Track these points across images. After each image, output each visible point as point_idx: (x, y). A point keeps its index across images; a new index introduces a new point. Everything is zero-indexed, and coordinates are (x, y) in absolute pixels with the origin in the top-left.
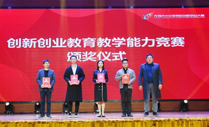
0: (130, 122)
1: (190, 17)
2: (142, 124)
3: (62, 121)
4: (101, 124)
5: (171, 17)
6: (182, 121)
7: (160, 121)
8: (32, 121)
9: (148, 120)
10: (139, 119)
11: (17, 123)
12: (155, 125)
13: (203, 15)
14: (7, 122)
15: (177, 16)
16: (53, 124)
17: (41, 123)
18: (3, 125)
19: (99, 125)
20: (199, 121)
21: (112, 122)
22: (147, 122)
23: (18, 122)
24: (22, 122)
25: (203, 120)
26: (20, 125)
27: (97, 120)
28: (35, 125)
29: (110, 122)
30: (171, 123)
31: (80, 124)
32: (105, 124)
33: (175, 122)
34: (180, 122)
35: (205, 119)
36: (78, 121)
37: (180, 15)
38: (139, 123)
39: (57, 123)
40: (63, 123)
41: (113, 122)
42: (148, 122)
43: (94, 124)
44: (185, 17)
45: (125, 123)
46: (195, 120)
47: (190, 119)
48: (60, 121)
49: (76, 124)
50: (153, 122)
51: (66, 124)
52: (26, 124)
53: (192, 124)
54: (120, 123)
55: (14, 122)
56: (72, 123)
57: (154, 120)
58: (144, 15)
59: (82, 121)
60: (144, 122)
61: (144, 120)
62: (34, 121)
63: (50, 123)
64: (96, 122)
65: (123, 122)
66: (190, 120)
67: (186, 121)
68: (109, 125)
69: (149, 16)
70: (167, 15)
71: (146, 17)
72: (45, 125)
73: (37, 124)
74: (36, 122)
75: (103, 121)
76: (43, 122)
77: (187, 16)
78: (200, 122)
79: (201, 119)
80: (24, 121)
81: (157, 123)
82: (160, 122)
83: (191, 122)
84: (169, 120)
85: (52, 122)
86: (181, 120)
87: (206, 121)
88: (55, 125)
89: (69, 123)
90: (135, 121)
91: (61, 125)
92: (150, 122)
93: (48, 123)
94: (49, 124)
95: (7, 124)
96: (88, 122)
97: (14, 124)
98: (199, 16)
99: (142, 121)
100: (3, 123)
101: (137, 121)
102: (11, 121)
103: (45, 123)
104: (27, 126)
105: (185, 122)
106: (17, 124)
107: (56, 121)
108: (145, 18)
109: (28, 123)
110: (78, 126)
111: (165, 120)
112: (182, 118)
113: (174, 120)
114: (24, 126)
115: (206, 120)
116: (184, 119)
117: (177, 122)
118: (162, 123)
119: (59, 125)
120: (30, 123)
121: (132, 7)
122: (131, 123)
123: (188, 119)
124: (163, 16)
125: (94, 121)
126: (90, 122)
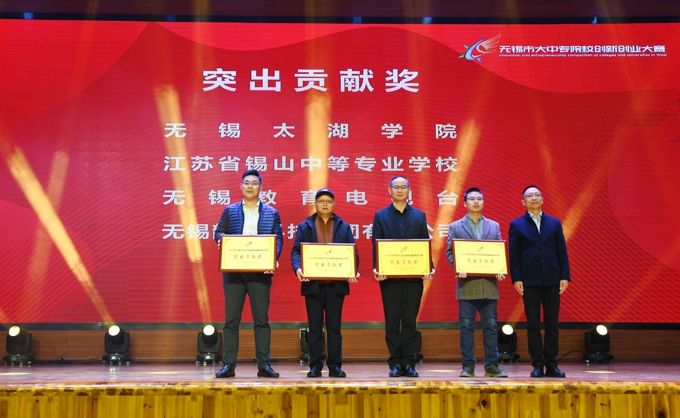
0: (404, 392)
1: (618, 53)
2: (444, 401)
3: (187, 388)
4: (313, 399)
5: (555, 53)
6: (575, 393)
7: (503, 391)
8: (88, 387)
9: (462, 389)
10: (433, 385)
11: (38, 393)
12: (485, 403)
13: (660, 49)
14: (7, 391)
15: (574, 48)
16: (156, 397)
17: (118, 393)
19: (306, 403)
20: (630, 395)
21: (347, 393)
22: (460, 393)
23: (44, 390)
24: (57, 391)
25: (644, 389)
27: (300, 385)
28: (100, 401)
29: (342, 392)
30: (537, 400)
31: (243, 397)
32: (323, 398)
33: (551, 395)
34: (569, 397)
35: (651, 388)
36: (239, 389)
37: (584, 47)
38: (433, 395)
39: (171, 394)
40: (188, 393)
41: (351, 391)
42: (463, 395)
43: (290, 397)
44: (602, 53)
45: (388, 395)
46: (617, 392)
47: (599, 388)
48: (178, 387)
49: (231, 397)
50: (478, 395)
51: (200, 398)
52: (70, 398)
53: (605, 402)
54: (374, 395)
55: (29, 391)
56: (220, 396)
57: (483, 387)
58: (467, 47)
59: (250, 389)
60: (450, 392)
61: (450, 387)
62: (94, 386)
63: (146, 395)
64: (297, 392)
65: (383, 391)
66: (601, 391)
67: (587, 393)
68: (337, 402)
69: (481, 48)
70: (541, 48)
72: (132, 400)
73: (104, 396)
74: (103, 390)
75: (318, 388)
76: (124, 389)
77: (608, 49)
78: (632, 398)
79: (637, 388)
80: (61, 387)
82: (504, 395)
83: (603, 398)
84: (530, 390)
85: (155, 390)
86: (572, 389)
87: (653, 395)
88: (164, 400)
89: (210, 393)
90: (422, 389)
91: (184, 400)
92: (469, 395)
93: (140, 393)
94: (142, 397)
95: (6, 398)
96: (270, 393)
97: (29, 395)
98: (647, 52)
99: (445, 390)
101: (429, 391)
102: (21, 387)
103: (131, 394)
104: (71, 402)
105: (582, 397)
106: (40, 397)
107: (167, 386)
109: (74, 394)
110: (238, 403)
111: (518, 390)
112: (575, 384)
113: (548, 389)
114: (61, 403)
115: (654, 392)
116: (582, 388)
117: (556, 395)
118: (508, 397)
119: (177, 401)
120: (82, 394)
121: (427, 20)
122: (408, 395)
123: (594, 387)
124: (529, 48)
125: (290, 389)
126: (277, 393)
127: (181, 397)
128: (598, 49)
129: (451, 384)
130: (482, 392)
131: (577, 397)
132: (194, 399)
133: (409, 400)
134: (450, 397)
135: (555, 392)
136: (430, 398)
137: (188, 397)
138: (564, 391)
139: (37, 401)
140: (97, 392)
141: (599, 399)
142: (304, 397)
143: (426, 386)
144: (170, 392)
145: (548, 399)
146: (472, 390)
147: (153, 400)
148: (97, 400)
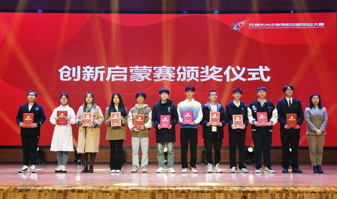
0: (208, 192)
1: (302, 26)
2: (226, 196)
3: (107, 190)
4: (166, 195)
5: (274, 27)
6: (287, 193)
7: (254, 192)
8: (63, 189)
9: (235, 191)
10: (221, 189)
11: (40, 191)
12: (245, 197)
13: (321, 24)
14: (26, 190)
15: (282, 25)
16: (94, 194)
17: (76, 191)
18: (20, 193)
19: (162, 197)
20: (313, 194)
21: (181, 192)
22: (233, 192)
23: (43, 190)
24: (48, 190)
25: (320, 191)
26: (46, 194)
27: (159, 189)
28: (68, 195)
29: (179, 192)
30: (270, 196)
31: (133, 194)
32: (170, 195)
33: (276, 194)
34: (284, 194)
35: (323, 191)
36: (132, 190)
37: (287, 24)
38: (221, 194)
39: (100, 192)
40: (108, 192)
41: (183, 192)
42: (235, 194)
43: (155, 194)
44: (295, 26)
45: (200, 193)
46: (307, 192)
47: (299, 190)
48: (104, 189)
49: (128, 194)
50: (242, 194)
51: (114, 194)
52: (55, 193)
53: (301, 197)
54: (194, 194)
55: (36, 190)
56: (123, 193)
57: (244, 190)
58: (234, 24)
59: (136, 190)
60: (229, 192)
61: (229, 190)
62: (65, 188)
63: (89, 192)
64: (158, 192)
65: (198, 192)
66: (300, 192)
67: (293, 193)
68: (177, 197)
69: (241, 24)
70: (267, 24)
71: (238, 27)
72: (82, 194)
73: (70, 193)
74: (69, 190)
75: (168, 190)
76: (79, 190)
77: (298, 25)
78: (314, 196)
79: (316, 191)
80: (50, 188)
81: (249, 194)
82: (254, 194)
83: (300, 195)
84: (266, 191)
85: (93, 190)
86: (286, 191)
87: (324, 194)
88: (97, 195)
89: (118, 192)
90: (216, 191)
91: (106, 195)
92: (238, 194)
93: (86, 191)
94: (87, 193)
95: (26, 193)
96: (145, 192)
97: (36, 192)
98: (316, 26)
99: (227, 191)
100: (21, 191)
101: (219, 192)
102: (32, 188)
103: (82, 192)
104: (55, 196)
105: (291, 194)
106: (41, 193)
107: (98, 188)
108: (235, 28)
109: (56, 192)
110: (131, 196)
111: (260, 191)
112: (287, 188)
113: (275, 191)
114: (50, 196)
115: (325, 192)
116: (290, 190)
117: (278, 194)
118: (256, 194)
119: (103, 195)
120: (60, 192)
121: (216, 12)
122: (209, 194)
123: (296, 190)
124: (262, 24)
125: (155, 190)
126: (149, 192)
127: (105, 193)
128: (293, 25)
129: (230, 189)
130: (244, 192)
131: (288, 194)
132: (111, 194)
133: (210, 195)
134: (229, 194)
135: (278, 192)
136: (219, 195)
137: (108, 194)
138: (282, 192)
139: (40, 195)
140: (67, 191)
141: (299, 195)
142: (161, 194)
143: (218, 189)
144: (100, 191)
145: (275, 195)
146: (239, 191)
147: (92, 195)
148: (67, 194)
